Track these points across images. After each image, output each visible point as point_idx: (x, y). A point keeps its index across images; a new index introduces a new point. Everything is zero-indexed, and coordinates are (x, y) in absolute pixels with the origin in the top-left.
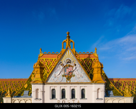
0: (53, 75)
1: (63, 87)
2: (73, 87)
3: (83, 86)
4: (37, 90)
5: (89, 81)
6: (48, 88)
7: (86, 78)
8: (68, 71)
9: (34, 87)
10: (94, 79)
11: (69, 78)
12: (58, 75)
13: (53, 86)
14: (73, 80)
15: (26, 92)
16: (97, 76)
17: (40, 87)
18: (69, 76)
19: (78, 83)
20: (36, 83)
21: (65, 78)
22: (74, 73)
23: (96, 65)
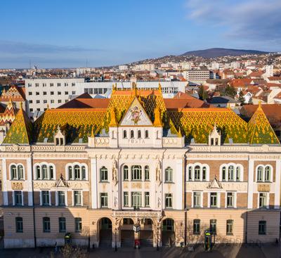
0: (124, 119)
1: (132, 128)
2: (139, 129)
3: (146, 128)
4: (113, 132)
5: (151, 124)
6: (121, 130)
7: (149, 122)
8: (135, 116)
9: (111, 129)
10: (155, 122)
11: (136, 122)
12: (128, 119)
13: (125, 129)
14: (139, 123)
15: (104, 130)
16: (157, 120)
17: (115, 129)
18: (136, 120)
19: (143, 126)
20: (111, 126)
21: (133, 122)
22: (141, 117)
23: (156, 112)
